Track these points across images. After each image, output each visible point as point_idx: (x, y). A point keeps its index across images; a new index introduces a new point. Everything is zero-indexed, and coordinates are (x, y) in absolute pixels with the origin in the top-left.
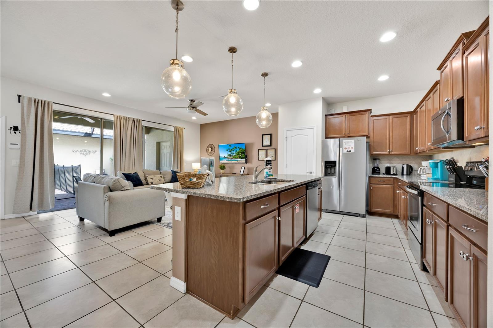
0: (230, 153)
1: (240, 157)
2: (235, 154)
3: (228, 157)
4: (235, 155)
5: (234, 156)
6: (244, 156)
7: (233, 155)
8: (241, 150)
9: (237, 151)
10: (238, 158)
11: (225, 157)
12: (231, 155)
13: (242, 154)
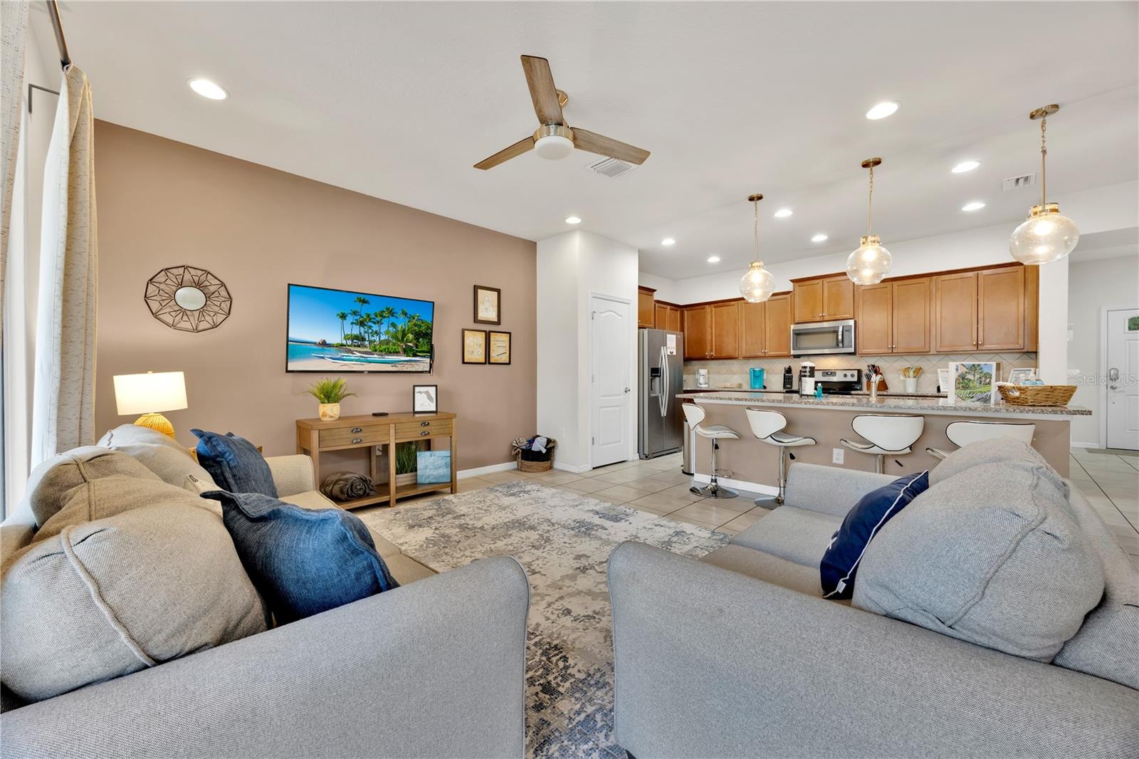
0: (356, 330)
1: (406, 351)
2: (383, 338)
3: (342, 345)
4: (387, 342)
5: (381, 342)
6: (425, 348)
7: (376, 338)
8: (415, 325)
9: (394, 325)
10: (396, 353)
11: (324, 344)
12: (363, 339)
13: (417, 339)
